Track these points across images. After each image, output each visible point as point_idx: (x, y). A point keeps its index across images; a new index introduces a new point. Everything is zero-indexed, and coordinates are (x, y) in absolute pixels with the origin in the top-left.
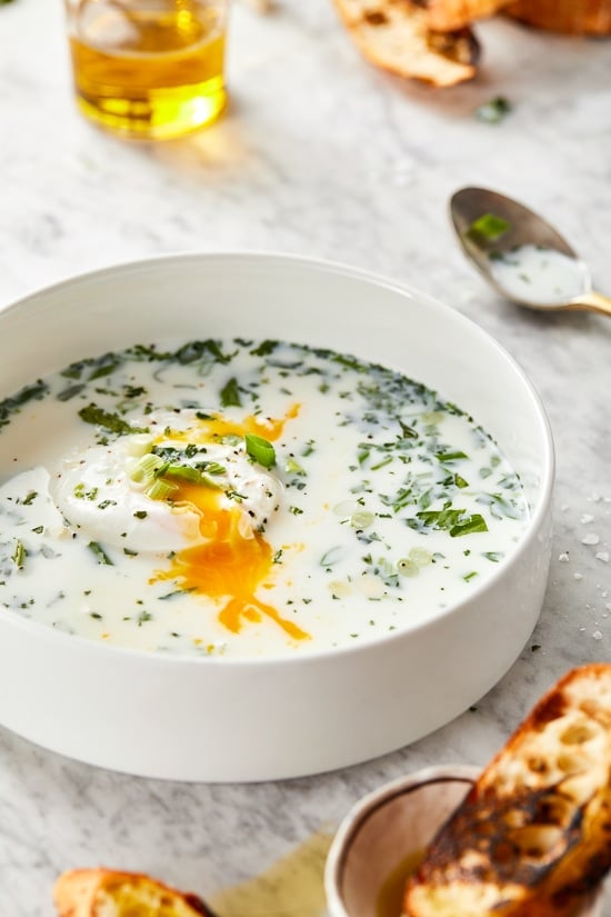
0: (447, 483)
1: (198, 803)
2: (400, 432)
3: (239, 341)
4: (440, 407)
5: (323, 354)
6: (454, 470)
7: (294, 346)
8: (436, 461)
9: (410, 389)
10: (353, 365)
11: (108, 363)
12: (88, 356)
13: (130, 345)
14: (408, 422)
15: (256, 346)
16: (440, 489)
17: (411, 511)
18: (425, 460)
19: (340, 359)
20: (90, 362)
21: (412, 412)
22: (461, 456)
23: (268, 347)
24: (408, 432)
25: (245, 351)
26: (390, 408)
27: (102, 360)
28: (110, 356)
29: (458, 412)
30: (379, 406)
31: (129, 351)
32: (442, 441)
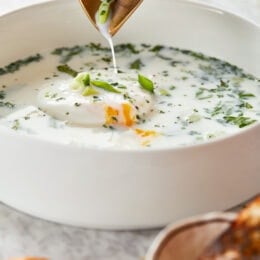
0: (242, 106)
1: (88, 237)
2: (219, 84)
3: (144, 46)
4: (244, 76)
5: (186, 52)
6: (245, 101)
7: (171, 48)
8: (237, 97)
9: (228, 68)
10: (201, 57)
11: (76, 50)
12: (65, 46)
13: (88, 43)
14: (225, 81)
15: (152, 48)
16: (237, 108)
17: (221, 116)
18: (231, 96)
19: (194, 55)
20: (66, 49)
21: (228, 77)
22: (251, 95)
23: (158, 48)
24: (223, 84)
25: (146, 50)
26: (216, 75)
27: (72, 49)
28: (77, 47)
29: (252, 78)
30: (210, 74)
31: (87, 46)
32: (241, 89)
